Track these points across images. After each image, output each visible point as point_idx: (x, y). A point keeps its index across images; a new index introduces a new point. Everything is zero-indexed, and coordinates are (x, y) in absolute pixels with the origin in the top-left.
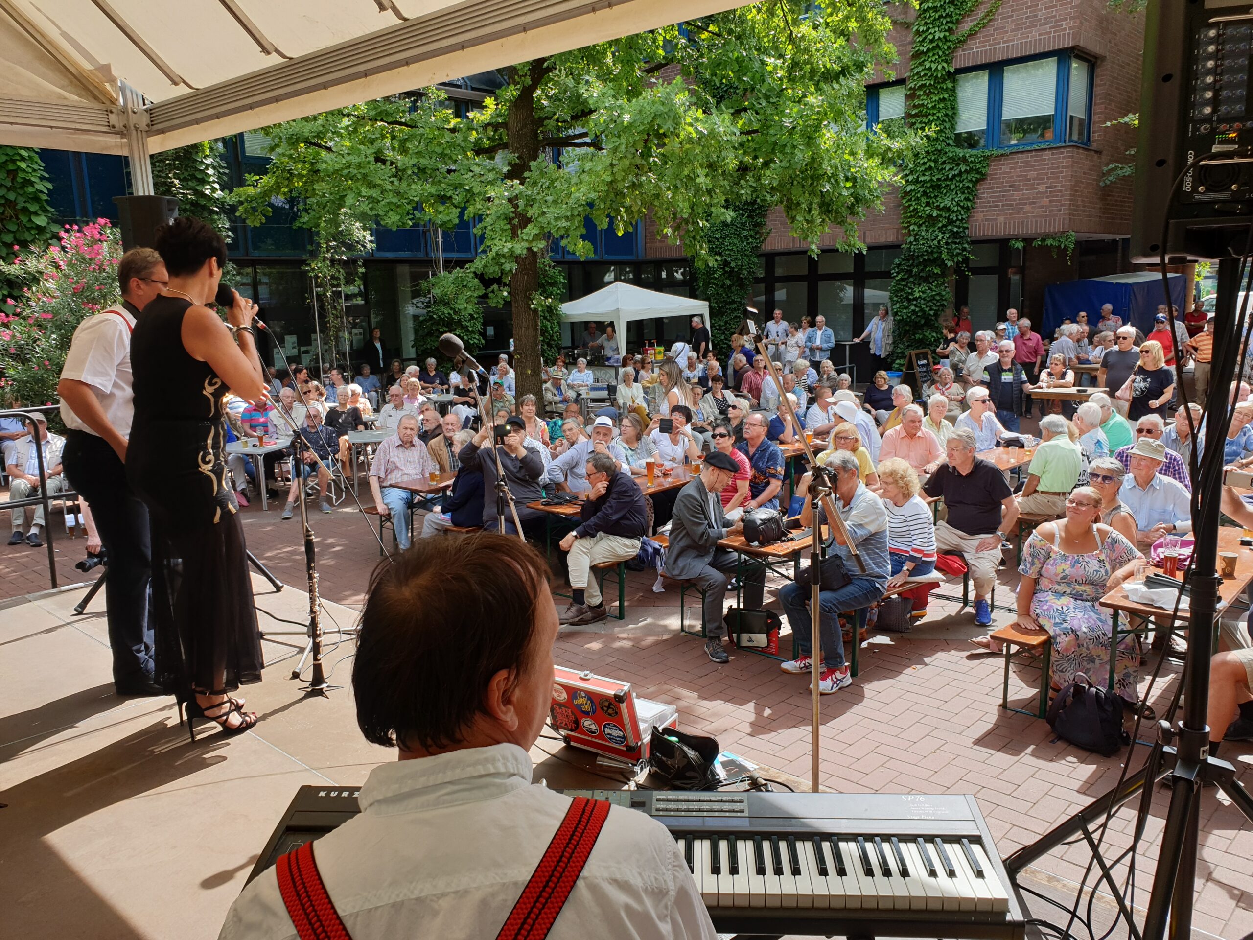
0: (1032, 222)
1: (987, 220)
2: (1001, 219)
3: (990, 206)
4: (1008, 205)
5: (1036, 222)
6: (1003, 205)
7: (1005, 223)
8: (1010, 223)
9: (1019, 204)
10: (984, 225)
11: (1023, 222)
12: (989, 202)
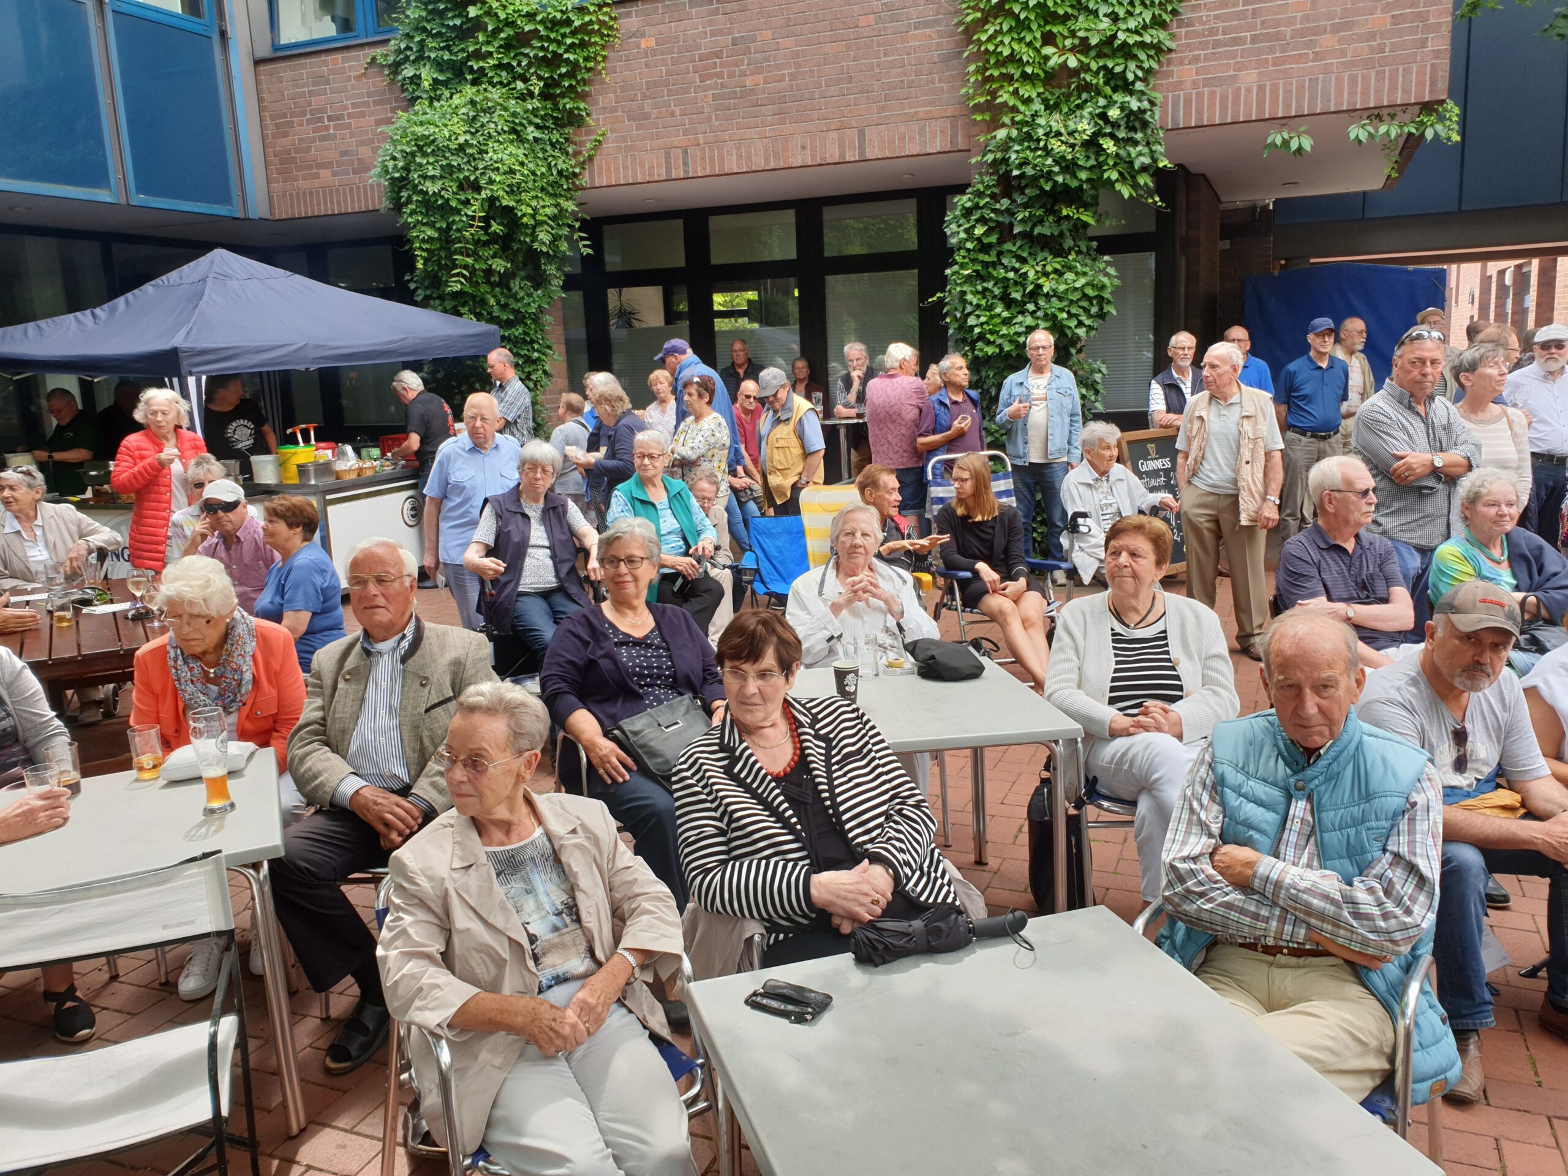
0: (1339, 80)
1: (1207, 83)
2: (1250, 77)
3: (1217, 44)
4: (1269, 37)
5: (1353, 80)
6: (1255, 39)
7: (1261, 88)
8: (1275, 88)
9: (1302, 33)
10: (1200, 96)
11: (1313, 82)
12: (1212, 32)
